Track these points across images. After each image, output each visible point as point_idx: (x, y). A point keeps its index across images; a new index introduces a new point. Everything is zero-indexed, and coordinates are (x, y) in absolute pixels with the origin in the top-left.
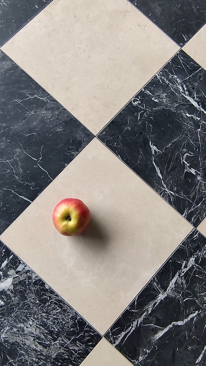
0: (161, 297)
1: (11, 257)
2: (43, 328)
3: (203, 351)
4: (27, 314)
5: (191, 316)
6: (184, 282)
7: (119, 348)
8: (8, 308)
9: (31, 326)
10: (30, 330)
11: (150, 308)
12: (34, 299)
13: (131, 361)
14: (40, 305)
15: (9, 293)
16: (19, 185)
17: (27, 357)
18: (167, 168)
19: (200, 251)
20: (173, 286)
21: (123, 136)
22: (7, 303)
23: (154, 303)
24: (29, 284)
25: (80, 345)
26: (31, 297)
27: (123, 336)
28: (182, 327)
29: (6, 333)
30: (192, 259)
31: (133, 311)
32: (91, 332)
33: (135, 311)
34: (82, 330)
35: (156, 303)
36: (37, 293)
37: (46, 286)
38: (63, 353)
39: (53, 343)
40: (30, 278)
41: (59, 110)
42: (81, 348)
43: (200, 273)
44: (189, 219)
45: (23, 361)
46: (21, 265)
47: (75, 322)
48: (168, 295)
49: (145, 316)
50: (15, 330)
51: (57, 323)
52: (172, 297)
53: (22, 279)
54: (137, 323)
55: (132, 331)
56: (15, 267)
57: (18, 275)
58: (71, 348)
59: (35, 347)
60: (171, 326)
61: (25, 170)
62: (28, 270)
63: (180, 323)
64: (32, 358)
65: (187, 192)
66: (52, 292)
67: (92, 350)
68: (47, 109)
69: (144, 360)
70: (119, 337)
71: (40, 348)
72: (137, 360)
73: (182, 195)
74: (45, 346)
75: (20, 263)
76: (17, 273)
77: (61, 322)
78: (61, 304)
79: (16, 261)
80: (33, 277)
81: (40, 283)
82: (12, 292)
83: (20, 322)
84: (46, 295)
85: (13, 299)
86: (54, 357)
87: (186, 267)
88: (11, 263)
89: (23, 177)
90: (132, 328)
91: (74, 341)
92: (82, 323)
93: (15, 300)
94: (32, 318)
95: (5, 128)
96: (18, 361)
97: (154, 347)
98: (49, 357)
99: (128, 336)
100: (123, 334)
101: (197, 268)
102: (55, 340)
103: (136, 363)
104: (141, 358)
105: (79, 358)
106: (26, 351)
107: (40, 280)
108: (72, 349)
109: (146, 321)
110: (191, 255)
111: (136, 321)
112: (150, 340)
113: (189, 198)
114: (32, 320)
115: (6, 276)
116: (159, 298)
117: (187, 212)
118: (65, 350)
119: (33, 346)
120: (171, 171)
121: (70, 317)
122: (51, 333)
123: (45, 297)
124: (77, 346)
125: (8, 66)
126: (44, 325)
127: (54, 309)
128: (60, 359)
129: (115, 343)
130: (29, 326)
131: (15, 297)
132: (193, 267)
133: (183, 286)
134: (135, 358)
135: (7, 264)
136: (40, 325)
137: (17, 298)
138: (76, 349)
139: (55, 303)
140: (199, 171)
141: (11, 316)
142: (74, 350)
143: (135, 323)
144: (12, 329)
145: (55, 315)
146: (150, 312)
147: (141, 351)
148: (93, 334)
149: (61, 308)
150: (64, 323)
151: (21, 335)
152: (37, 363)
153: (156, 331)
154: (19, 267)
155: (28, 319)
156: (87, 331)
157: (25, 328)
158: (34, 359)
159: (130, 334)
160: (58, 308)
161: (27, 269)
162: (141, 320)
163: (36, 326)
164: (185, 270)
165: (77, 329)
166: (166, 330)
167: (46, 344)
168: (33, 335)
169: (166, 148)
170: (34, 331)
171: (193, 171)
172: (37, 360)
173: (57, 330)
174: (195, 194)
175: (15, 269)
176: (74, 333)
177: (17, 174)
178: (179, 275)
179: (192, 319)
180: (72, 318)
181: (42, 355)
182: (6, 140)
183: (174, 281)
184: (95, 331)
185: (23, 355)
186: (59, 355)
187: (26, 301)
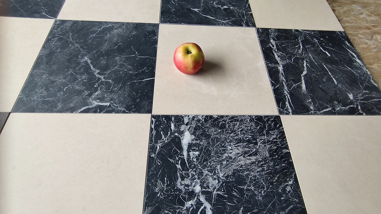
0: (281, 68)
1: (173, 119)
2: (241, 144)
4: (221, 145)
5: (305, 65)
6: (282, 53)
7: (295, 113)
8: (204, 153)
9: (232, 150)
10: (234, 153)
11: (282, 78)
12: (215, 131)
13: (310, 114)
14: (223, 131)
15: (194, 142)
17: (252, 173)
18: (212, 13)
19: (270, 35)
20: (279, 59)
22: (200, 150)
23: (281, 74)
24: (202, 125)
25: (274, 132)
26: (213, 132)
27: (288, 104)
28: (308, 74)
29: (221, 171)
30: (272, 41)
31: (277, 87)
32: (270, 118)
33: (278, 86)
34: (264, 123)
35: (282, 73)
36: (213, 125)
37: (214, 116)
38: (271, 147)
39: (258, 147)
40: (199, 120)
42: (276, 133)
43: (283, 44)
44: (248, 26)
45: (253, 178)
46: (184, 118)
47: (255, 121)
48: (282, 65)
49: (285, 84)
50: (225, 163)
51: (246, 132)
52: (286, 64)
53: (194, 126)
55: (289, 98)
56: (182, 123)
57: (189, 126)
58: (271, 139)
59: (250, 161)
60: (303, 78)
61: (133, 65)
62: (193, 117)
63: (305, 73)
64: (257, 171)
65: (234, 16)
66: (222, 117)
67: (283, 129)
68: (116, 29)
69: (315, 107)
70: (287, 107)
71: (253, 158)
72: (311, 110)
73: (233, 19)
74: (255, 154)
75: (183, 117)
76: (187, 124)
77: (247, 129)
78: (234, 119)
79: (179, 119)
80: (201, 118)
81: (208, 118)
82: (196, 140)
83: (222, 154)
84: (220, 122)
85: (201, 143)
86: (268, 155)
87: (273, 46)
88: (177, 122)
89: (135, 69)
90: (287, 96)
91: (268, 133)
92: (259, 119)
93: (204, 143)
94: (227, 144)
96: (250, 182)
97: (310, 95)
98: (265, 158)
99: (291, 102)
100: (287, 103)
101: (279, 42)
102: (256, 144)
103: (313, 112)
104: (312, 108)
105: (282, 141)
106: (248, 170)
107: (207, 116)
108: (273, 140)
109: (289, 86)
110: (269, 39)
112: (303, 94)
113: (237, 18)
114: (228, 145)
115: (182, 133)
116: (280, 70)
117: (244, 23)
118: (269, 144)
119: (248, 162)
120: (215, 13)
121: (249, 121)
122: (249, 141)
123: (220, 123)
124: (273, 134)
125: (70, 24)
126: (240, 141)
127: (234, 125)
128: (273, 152)
129: (289, 113)
130: (231, 151)
131: (201, 141)
132: (276, 44)
133: (283, 55)
134: (309, 110)
135: (175, 125)
136: (237, 143)
137: (204, 141)
138: (274, 136)
139: (231, 122)
140: (229, 5)
141: (212, 156)
142: (274, 139)
143: (285, 92)
144: (222, 164)
145: (239, 128)
146: (285, 80)
147: (307, 104)
148: (273, 119)
149: (238, 121)
150: (249, 128)
151: (232, 162)
152: (263, 170)
153: (300, 87)
154: (185, 120)
155: (225, 147)
156: (268, 120)
157: (230, 155)
158: (259, 170)
159: (290, 100)
160: (236, 123)
161: (191, 117)
162: (286, 88)
163: (236, 146)
164: (275, 47)
165: (261, 125)
166: (303, 82)
167: (254, 152)
168: (240, 155)
169: (202, 6)
170: (237, 151)
171: (225, 7)
172: (261, 168)
173: (250, 137)
174: (238, 15)
176: (262, 129)
178: (275, 52)
179: (307, 66)
180: (251, 121)
181: (259, 162)
182: (103, 58)
183: (276, 56)
184: (272, 116)
185: (249, 174)
186: (270, 151)
187: (212, 137)
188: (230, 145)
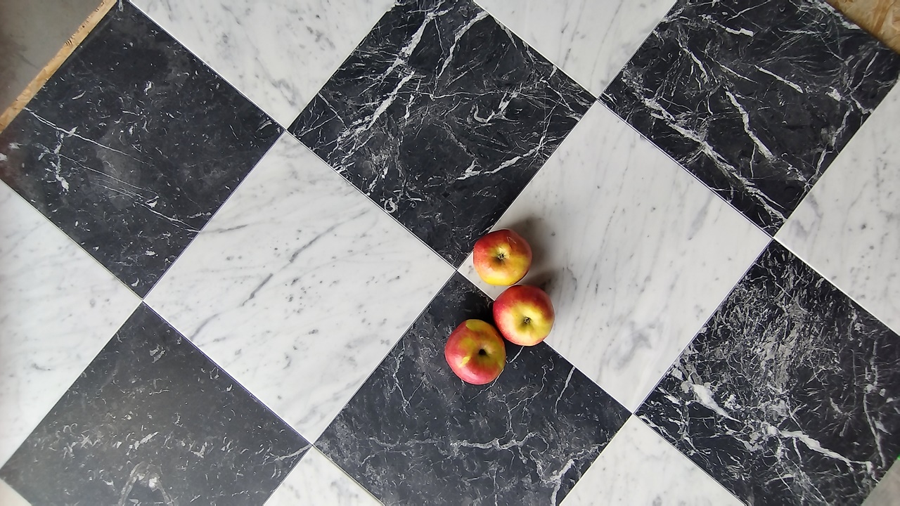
0: (708, 150)
1: (662, 390)
2: (766, 331)
3: (785, 81)
4: (746, 358)
5: (734, 102)
6: (684, 114)
7: (787, 212)
8: (739, 388)
9: (763, 350)
10: (769, 351)
11: (726, 168)
12: (723, 349)
13: (806, 193)
14: (731, 338)
15: (716, 389)
16: (549, 389)
17: (808, 352)
18: (502, 148)
19: (634, 91)
20: (691, 132)
21: (453, 225)
22: (733, 390)
23: (719, 162)
24: (701, 358)
25: (787, 272)
26: (721, 353)
27: (770, 208)
28: (751, 116)
29: (775, 387)
30: (649, 103)
31: (732, 194)
32: (766, 257)
33: (732, 190)
34: (764, 272)
35: (719, 158)
36: (714, 345)
37: (702, 332)
38: (800, 297)
39: (787, 314)
40: (692, 358)
41: (416, 335)
42: (790, 270)
43: (668, 90)
44: (583, 110)
45: (814, 357)
46: (673, 374)
47: (753, 283)
48: (705, 140)
49: (738, 175)
50: (770, 374)
51: (757, 309)
52: (708, 133)
53: (694, 371)
54: (750, 186)
55: (762, 194)
56: (677, 383)
57: (689, 377)
58: (792, 286)
59: (794, 341)
60: (751, 134)
61: (523, 383)
62: (681, 361)
63: (746, 120)
64: (810, 344)
65: (540, 114)
66: (711, 321)
67: (792, 254)
69: (804, 173)
70: (772, 213)
71: (794, 334)
72: (803, 183)
73: (545, 122)
74: (792, 326)
75: (670, 376)
76: (685, 379)
77: (755, 304)
78: (727, 307)
79: (669, 383)
80: (691, 352)
81: (698, 341)
82: (715, 384)
83: (758, 367)
84: (716, 331)
85: (725, 381)
86: (805, 312)
87: (660, 113)
88: (671, 389)
89: (534, 385)
90: (757, 194)
91: (782, 282)
92: (754, 272)
93: (726, 378)
94: (752, 349)
95: (454, 422)
96: (815, 364)
97: (783, 158)
98: (806, 319)
99: (769, 200)
100: (767, 207)
101: (660, 94)
102: (781, 312)
103: (808, 185)
104: (801, 178)
105: (806, 273)
106: (800, 354)
107: (694, 342)
108: (794, 284)
109: (745, 173)
110: (641, 105)
111: (747, 188)
112: (773, 164)
113: (548, 110)
114: (754, 349)
115: (691, 395)
116: (711, 154)
117: (573, 113)
118: (796, 295)
119: (792, 343)
120: (506, 143)
121: (747, 291)
122: (771, 318)
123: (719, 332)
124: (788, 276)
126: (761, 329)
127: (736, 317)
128: (808, 302)
129: (781, 220)
130: (764, 352)
131: (722, 379)
132: (659, 101)
133: (690, 116)
134: (800, 187)
135: (673, 395)
136: (761, 336)
137: (723, 375)
138: (792, 278)
139: (728, 316)
140: (503, 94)
141: (750, 381)
142: (794, 281)
143: (750, 190)
144: (769, 379)
145: (744, 314)
146: (732, 167)
147: (790, 179)
148: (770, 255)
149: (734, 305)
150: (755, 300)
151: (777, 364)
152: (816, 335)
153: (760, 157)
154: (676, 376)
155: (754, 355)
156: (766, 264)
157: (767, 358)
158: (811, 340)
159: (766, 197)
160: (734, 311)
161: (678, 364)
162: (745, 181)
163: (763, 342)
164: (665, 113)
165: (764, 279)
166: (757, 141)
167: (788, 325)
168: (777, 346)
169: (468, 151)
170: (770, 345)
171: (503, 105)
172: (812, 336)
173: (767, 310)
174: (542, 100)
175: (680, 382)
176: (770, 284)
177: (530, 394)
178: (674, 123)
179: (738, 100)
180: (748, 288)
181: (804, 330)
183: (682, 131)
184: (765, 252)
185: (806, 357)
186: (803, 303)
187: (727, 361)
188: (756, 347)
